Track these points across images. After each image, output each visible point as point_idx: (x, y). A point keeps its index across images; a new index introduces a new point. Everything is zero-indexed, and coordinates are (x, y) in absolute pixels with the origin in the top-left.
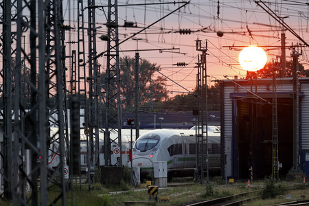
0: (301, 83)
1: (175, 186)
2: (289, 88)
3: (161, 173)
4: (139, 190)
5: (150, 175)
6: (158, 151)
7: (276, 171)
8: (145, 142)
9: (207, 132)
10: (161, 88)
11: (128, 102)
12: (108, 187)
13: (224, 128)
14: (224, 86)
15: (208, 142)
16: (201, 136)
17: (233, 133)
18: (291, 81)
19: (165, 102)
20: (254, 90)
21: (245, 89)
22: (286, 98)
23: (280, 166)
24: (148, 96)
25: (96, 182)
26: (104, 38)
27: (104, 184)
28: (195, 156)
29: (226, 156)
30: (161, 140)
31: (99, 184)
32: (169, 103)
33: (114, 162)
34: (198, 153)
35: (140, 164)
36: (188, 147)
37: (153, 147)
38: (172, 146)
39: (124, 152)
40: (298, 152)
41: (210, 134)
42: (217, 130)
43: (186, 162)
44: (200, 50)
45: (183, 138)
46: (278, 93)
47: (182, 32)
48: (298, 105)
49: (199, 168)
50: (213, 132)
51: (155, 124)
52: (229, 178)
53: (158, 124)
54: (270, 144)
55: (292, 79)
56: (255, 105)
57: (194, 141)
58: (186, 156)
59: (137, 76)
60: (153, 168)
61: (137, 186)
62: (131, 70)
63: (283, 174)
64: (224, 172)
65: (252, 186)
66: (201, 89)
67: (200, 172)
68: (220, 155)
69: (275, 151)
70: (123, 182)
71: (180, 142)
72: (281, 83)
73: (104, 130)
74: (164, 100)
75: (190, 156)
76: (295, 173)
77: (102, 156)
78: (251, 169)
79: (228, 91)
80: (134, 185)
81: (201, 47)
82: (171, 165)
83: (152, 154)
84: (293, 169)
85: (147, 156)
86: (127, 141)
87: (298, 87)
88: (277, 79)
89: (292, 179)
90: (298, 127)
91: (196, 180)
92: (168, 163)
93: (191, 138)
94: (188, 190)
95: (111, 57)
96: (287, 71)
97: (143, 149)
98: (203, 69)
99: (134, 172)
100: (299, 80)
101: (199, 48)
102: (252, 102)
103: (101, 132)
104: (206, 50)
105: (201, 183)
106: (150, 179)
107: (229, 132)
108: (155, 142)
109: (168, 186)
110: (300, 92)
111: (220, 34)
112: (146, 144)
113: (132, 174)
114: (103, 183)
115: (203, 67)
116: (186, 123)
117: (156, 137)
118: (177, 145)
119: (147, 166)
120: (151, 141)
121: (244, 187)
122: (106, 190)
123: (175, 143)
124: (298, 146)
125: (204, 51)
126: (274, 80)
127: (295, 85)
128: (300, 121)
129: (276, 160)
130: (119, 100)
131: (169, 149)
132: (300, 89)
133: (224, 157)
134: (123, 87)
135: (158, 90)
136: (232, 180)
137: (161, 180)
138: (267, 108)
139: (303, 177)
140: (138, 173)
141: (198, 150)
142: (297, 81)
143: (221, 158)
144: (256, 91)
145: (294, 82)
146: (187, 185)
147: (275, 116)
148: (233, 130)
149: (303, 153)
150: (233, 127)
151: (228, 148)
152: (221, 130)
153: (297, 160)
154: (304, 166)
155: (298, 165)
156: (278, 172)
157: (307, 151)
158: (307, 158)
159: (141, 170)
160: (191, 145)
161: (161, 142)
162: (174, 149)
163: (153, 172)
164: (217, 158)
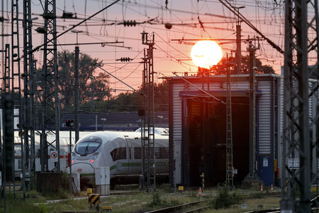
0: (258, 80)
1: (119, 194)
2: (244, 86)
3: (104, 180)
4: (79, 199)
5: (91, 182)
6: (99, 156)
7: (230, 177)
8: (85, 145)
9: (153, 135)
10: (104, 86)
11: (67, 101)
12: (44, 196)
13: (173, 130)
14: (173, 83)
15: (156, 146)
16: (148, 139)
17: (183, 135)
18: (247, 78)
19: (108, 101)
20: (206, 88)
21: (196, 87)
23: (235, 172)
24: (89, 95)
25: (31, 189)
26: (40, 31)
28: (140, 161)
29: (175, 161)
30: (103, 143)
31: (34, 192)
32: (112, 103)
33: (51, 167)
34: (144, 158)
35: (80, 170)
36: (133, 151)
37: (95, 150)
38: (115, 150)
39: (62, 157)
40: (254, 157)
41: (157, 136)
42: (165, 132)
43: (130, 168)
44: (147, 44)
46: (232, 92)
47: (126, 24)
48: (254, 105)
49: (145, 174)
50: (161, 134)
51: (97, 126)
52: (178, 185)
53: (100, 126)
54: (224, 148)
55: (248, 75)
56: (207, 104)
57: (139, 144)
58: (131, 161)
59: (76, 73)
60: (94, 174)
61: (77, 194)
62: (71, 65)
63: (238, 181)
64: (173, 179)
65: (203, 194)
66: (148, 87)
67: (146, 179)
68: (168, 160)
69: (229, 155)
70: (61, 189)
71: (123, 146)
72: (236, 80)
73: (41, 132)
74: (106, 98)
75: (134, 161)
76: (252, 180)
77: (38, 161)
78: (203, 175)
79: (178, 89)
80: (73, 193)
81: (147, 41)
82: (114, 171)
83: (94, 159)
84: (249, 176)
85: (88, 161)
86: (66, 144)
87: (254, 85)
88: (231, 76)
89: (248, 186)
90: (254, 130)
91: (142, 187)
92: (111, 169)
93: (136, 141)
94: (133, 199)
95: (48, 51)
96: (243, 67)
97: (84, 153)
98: (150, 65)
99: (73, 179)
100: (256, 77)
101: (145, 42)
102: (204, 101)
103: (37, 134)
104: (153, 44)
105: (147, 191)
106: (91, 186)
107: (178, 135)
108: (97, 145)
109: (111, 194)
110: (257, 90)
111: (168, 26)
112: (87, 147)
113: (70, 181)
114: (39, 190)
115: (149, 62)
116: (131, 125)
117: (97, 140)
118: (120, 148)
120: (91, 145)
121: (194, 196)
122: (43, 198)
124: (254, 150)
125: (151, 45)
126: (228, 77)
127: (251, 82)
128: (257, 122)
129: (230, 165)
130: (57, 99)
131: (111, 153)
132: (257, 86)
133: (172, 162)
134: (62, 85)
135: (100, 88)
136: (181, 188)
137: (103, 188)
138: (221, 108)
139: (260, 185)
140: (78, 179)
141: (144, 154)
142: (254, 78)
143: (169, 163)
144: (208, 89)
145: (250, 80)
146: (131, 193)
147: (229, 117)
148: (183, 133)
149: (260, 158)
150: (183, 130)
151: (178, 152)
152: (169, 132)
153: (254, 166)
154: (262, 172)
155: (254, 171)
156: (232, 179)
157: (264, 156)
158: (264, 164)
159: (81, 176)
160: (136, 149)
161: (103, 145)
162: (118, 153)
163: (94, 179)
164: (165, 163)
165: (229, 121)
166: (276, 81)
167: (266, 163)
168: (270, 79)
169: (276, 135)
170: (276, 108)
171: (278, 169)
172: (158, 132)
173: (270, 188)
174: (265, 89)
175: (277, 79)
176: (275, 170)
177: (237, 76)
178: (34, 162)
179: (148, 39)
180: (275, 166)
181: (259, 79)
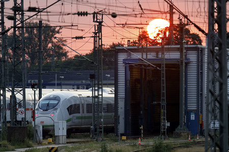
1: (73, 142)
2: (175, 55)
3: (61, 131)
4: (41, 147)
5: (51, 133)
6: (58, 111)
7: (164, 129)
8: (47, 102)
9: (102, 95)
11: (32, 63)
12: (13, 145)
13: (118, 90)
14: (118, 52)
15: (104, 102)
16: (97, 97)
17: (126, 94)
18: (178, 48)
19: (65, 62)
20: (145, 56)
21: (137, 56)
22: (173, 64)
23: (168, 124)
25: (3, 140)
26: (10, 18)
27: (10, 141)
28: (91, 115)
29: (119, 117)
30: (61, 100)
31: (6, 142)
32: (70, 62)
35: (42, 122)
36: (85, 106)
37: (54, 107)
38: (71, 106)
39: (28, 109)
40: (184, 112)
41: (105, 95)
42: (111, 91)
43: (83, 120)
44: (97, 22)
45: (81, 98)
46: (166, 59)
47: (80, 14)
48: (184, 71)
49: (95, 126)
50: (108, 93)
51: (56, 82)
52: (122, 135)
53: (59, 82)
54: (159, 105)
55: (179, 46)
56: (145, 70)
57: (90, 101)
58: (83, 115)
60: (54, 126)
61: (40, 143)
62: (35, 32)
63: (171, 132)
64: (117, 129)
65: (142, 143)
67: (96, 130)
68: (114, 113)
69: (163, 111)
70: (27, 140)
71: (78, 103)
72: (169, 50)
73: (11, 89)
74: (64, 59)
76: (181, 131)
77: (8, 113)
78: (142, 127)
79: (122, 57)
80: (37, 142)
81: (97, 19)
82: (70, 123)
83: (53, 113)
84: (179, 127)
85: (49, 115)
86: (31, 99)
87: (184, 54)
88: (165, 47)
89: (179, 136)
90: (184, 90)
91: (93, 136)
92: (68, 121)
93: (88, 99)
94: (85, 148)
95: (17, 29)
96: (175, 34)
97: (45, 109)
98: (99, 39)
99: (37, 131)
100: (186, 48)
101: (95, 20)
102: (143, 67)
103: (8, 91)
104: (102, 22)
105: (97, 140)
106: (51, 136)
107: (122, 94)
108: (56, 102)
109: (68, 143)
110: (186, 58)
112: (48, 104)
113: (35, 132)
115: (99, 37)
116: (84, 81)
118: (75, 105)
119: (49, 124)
120: (52, 102)
121: (135, 145)
122: (11, 147)
123: (73, 103)
124: (184, 107)
125: (100, 23)
126: (163, 47)
127: (181, 52)
128: (186, 84)
129: (164, 119)
130: (24, 59)
131: (68, 109)
132: (186, 55)
133: (117, 117)
134: (28, 48)
135: (59, 51)
136: (124, 138)
137: (61, 138)
138: (156, 73)
139: (188, 135)
140: (40, 130)
141: (94, 110)
142: (184, 49)
143: (115, 116)
144: (147, 57)
145: (180, 50)
146: (84, 142)
147: (163, 80)
148: (126, 92)
149: (188, 113)
150: (126, 90)
151: (121, 108)
152: (115, 91)
153: (183, 119)
154: (189, 125)
155: (183, 124)
156: (166, 130)
157: (192, 111)
158: (191, 117)
159: (43, 127)
160: (88, 105)
161: (61, 102)
162: (73, 108)
163: (54, 130)
164: (111, 116)
165: (163, 84)
166: (201, 51)
167: (193, 117)
168: (197, 49)
169: (201, 94)
170: (202, 73)
171: (202, 121)
172: (105, 92)
173: (197, 137)
174: (193, 57)
175: (202, 50)
176: (201, 123)
177: (170, 46)
178: (5, 116)
179: (98, 18)
180: (201, 120)
181: (188, 49)
